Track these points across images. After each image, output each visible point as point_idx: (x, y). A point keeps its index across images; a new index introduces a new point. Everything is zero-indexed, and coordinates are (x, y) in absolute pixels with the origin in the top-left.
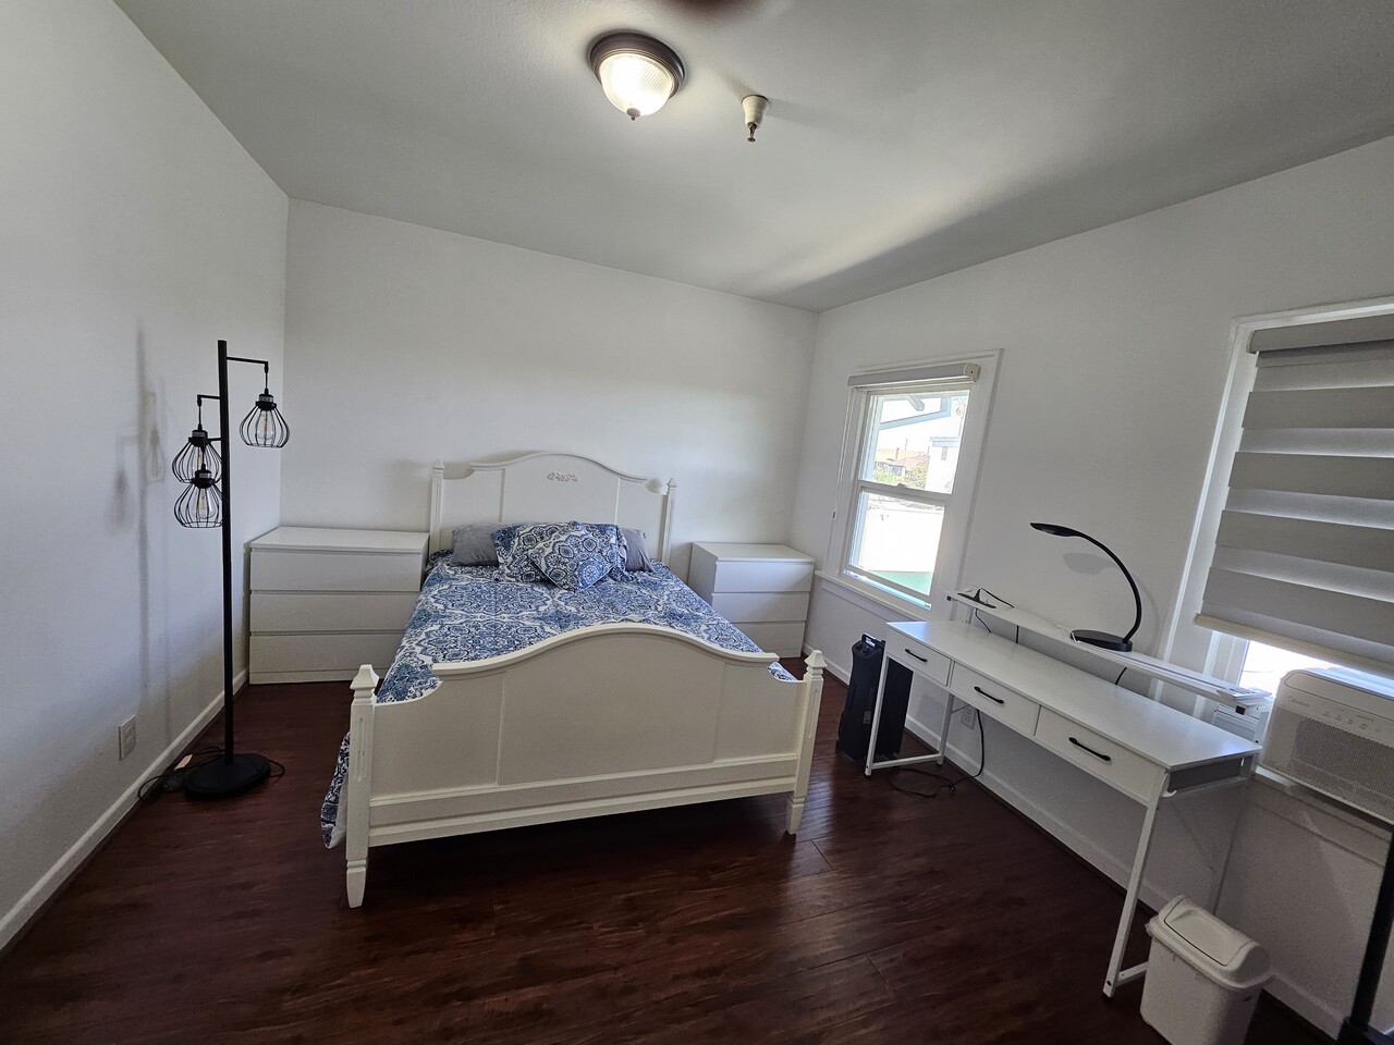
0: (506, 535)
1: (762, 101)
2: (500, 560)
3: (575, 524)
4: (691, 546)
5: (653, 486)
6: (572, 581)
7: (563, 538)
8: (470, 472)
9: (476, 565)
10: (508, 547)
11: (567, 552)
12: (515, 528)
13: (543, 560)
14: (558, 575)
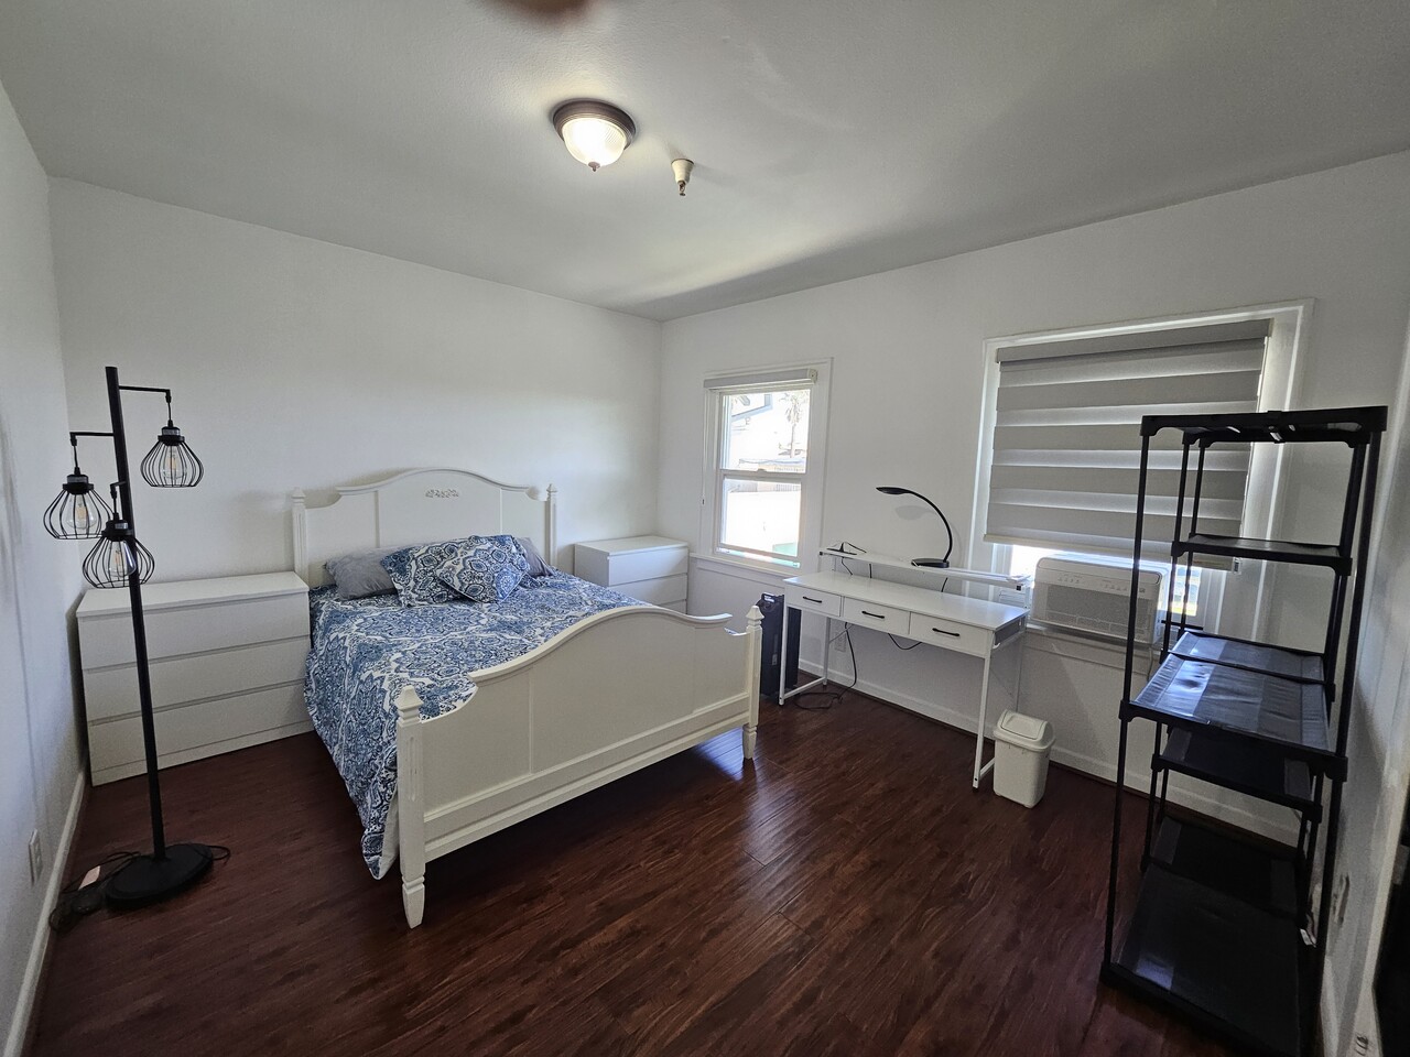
0: (399, 560)
1: (690, 165)
2: (397, 586)
3: (476, 538)
4: (573, 547)
5: (533, 493)
6: (492, 594)
7: (471, 553)
8: (334, 497)
9: (370, 596)
10: (403, 572)
11: (479, 566)
12: (406, 551)
13: (456, 578)
14: (475, 590)
